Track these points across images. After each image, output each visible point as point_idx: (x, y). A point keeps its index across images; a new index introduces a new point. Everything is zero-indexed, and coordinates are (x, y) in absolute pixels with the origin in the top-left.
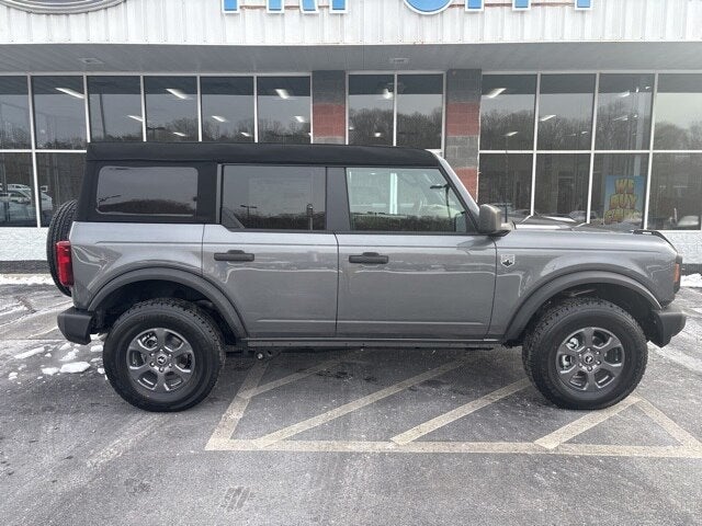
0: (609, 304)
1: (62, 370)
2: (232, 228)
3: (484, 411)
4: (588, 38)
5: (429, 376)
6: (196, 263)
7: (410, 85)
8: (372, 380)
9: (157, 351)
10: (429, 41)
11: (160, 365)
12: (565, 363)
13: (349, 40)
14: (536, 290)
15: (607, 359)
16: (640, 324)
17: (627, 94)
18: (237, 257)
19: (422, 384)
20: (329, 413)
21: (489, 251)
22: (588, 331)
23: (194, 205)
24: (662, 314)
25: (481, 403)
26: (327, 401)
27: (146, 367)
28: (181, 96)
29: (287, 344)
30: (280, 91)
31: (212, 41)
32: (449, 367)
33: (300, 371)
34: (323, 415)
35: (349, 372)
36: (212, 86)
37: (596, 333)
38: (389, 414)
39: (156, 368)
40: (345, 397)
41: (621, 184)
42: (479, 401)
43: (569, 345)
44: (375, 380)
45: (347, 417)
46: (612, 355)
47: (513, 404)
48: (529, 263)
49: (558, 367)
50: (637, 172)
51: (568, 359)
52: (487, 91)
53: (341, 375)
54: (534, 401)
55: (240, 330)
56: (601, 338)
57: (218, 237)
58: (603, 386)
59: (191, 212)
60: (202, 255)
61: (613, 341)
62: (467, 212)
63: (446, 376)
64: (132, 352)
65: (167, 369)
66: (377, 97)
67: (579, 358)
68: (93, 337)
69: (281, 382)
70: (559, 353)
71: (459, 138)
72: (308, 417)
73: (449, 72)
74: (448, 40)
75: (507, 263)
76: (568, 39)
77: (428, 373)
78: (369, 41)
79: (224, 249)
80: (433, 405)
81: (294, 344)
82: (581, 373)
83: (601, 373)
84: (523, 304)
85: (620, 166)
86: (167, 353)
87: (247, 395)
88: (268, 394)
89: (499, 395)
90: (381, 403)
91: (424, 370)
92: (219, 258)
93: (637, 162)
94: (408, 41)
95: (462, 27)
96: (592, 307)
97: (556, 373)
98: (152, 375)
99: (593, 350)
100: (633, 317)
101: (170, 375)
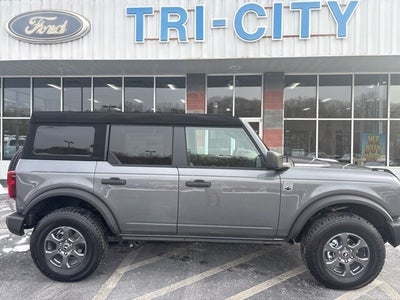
0: (357, 217)
1: (15, 250)
2: (113, 163)
3: (275, 288)
4: (345, 54)
5: (242, 260)
6: (90, 185)
7: (243, 82)
8: (205, 263)
9: (63, 241)
10: (251, 56)
11: (65, 250)
12: (330, 257)
13: (205, 56)
14: (309, 206)
15: (359, 255)
16: (379, 232)
17: (372, 87)
18: (115, 182)
19: (236, 267)
20: (172, 286)
21: (276, 180)
22: (344, 235)
23: (91, 150)
24: (394, 225)
25: (274, 282)
26: (172, 277)
27: (56, 251)
28: (116, 88)
29: (147, 239)
30: (170, 86)
31: (128, 57)
32: (256, 255)
33: (160, 254)
34: (167, 288)
35: (191, 257)
36: (131, 83)
37: (350, 237)
38: (211, 288)
39: (63, 253)
40: (185, 275)
41: (371, 139)
42: (272, 280)
43: (331, 245)
44: (206, 263)
45: (183, 289)
46: (362, 252)
47: (295, 284)
48: (303, 188)
49: (325, 260)
50: (381, 132)
51: (331, 254)
52: (288, 85)
53: (185, 259)
54: (310, 282)
55: (116, 229)
56: (354, 240)
57: (105, 169)
58: (356, 273)
59: (90, 153)
60: (94, 180)
61: (361, 243)
62: (261, 155)
63: (253, 261)
64: (48, 242)
65: (69, 253)
66: (224, 88)
67: (339, 254)
68: (26, 231)
69: (147, 262)
70: (325, 250)
71: (271, 111)
72: (157, 288)
73: (265, 74)
74: (263, 55)
75: (288, 189)
76: (333, 54)
77: (242, 259)
78: (217, 56)
79: (107, 177)
80: (242, 282)
81: (151, 239)
82: (341, 264)
83: (354, 265)
84: (300, 215)
85: (371, 128)
86: (70, 242)
87: (122, 271)
88: (135, 270)
89: (286, 276)
90: (207, 280)
91: (240, 257)
92: (105, 182)
93: (381, 125)
94: (239, 56)
95: (270, 49)
96: (346, 219)
97: (323, 264)
98: (59, 257)
99: (348, 248)
100: (374, 226)
101: (71, 258)
